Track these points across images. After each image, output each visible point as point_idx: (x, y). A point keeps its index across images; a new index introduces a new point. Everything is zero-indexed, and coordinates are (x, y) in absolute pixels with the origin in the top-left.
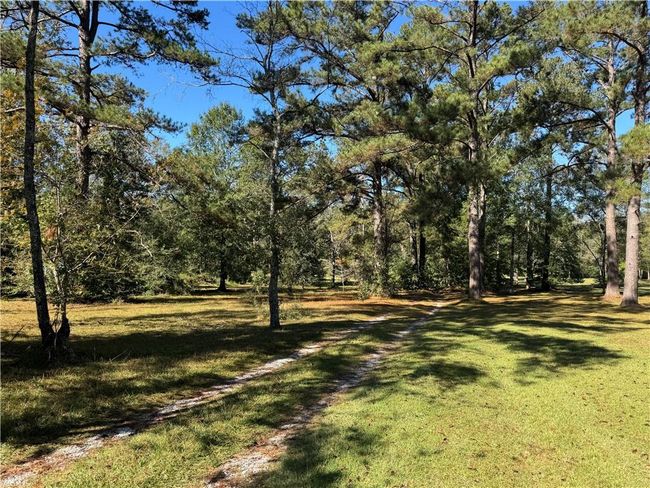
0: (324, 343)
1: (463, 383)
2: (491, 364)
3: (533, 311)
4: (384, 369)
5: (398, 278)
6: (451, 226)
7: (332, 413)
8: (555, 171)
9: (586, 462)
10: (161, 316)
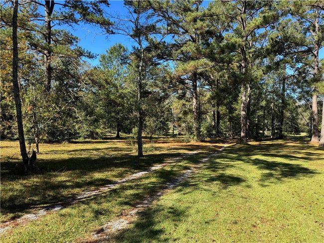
0: (164, 164)
1: (231, 185)
2: (248, 176)
3: (273, 149)
4: (193, 178)
5: (205, 132)
6: (233, 106)
7: (163, 199)
8: (287, 78)
9: (290, 227)
10: (86, 150)
